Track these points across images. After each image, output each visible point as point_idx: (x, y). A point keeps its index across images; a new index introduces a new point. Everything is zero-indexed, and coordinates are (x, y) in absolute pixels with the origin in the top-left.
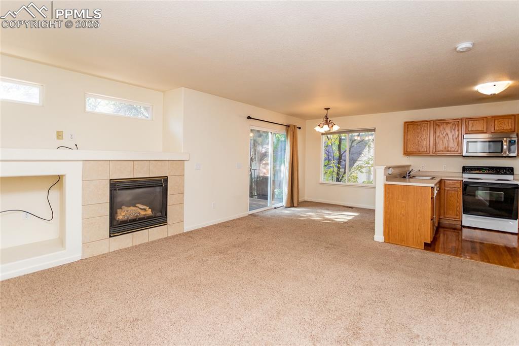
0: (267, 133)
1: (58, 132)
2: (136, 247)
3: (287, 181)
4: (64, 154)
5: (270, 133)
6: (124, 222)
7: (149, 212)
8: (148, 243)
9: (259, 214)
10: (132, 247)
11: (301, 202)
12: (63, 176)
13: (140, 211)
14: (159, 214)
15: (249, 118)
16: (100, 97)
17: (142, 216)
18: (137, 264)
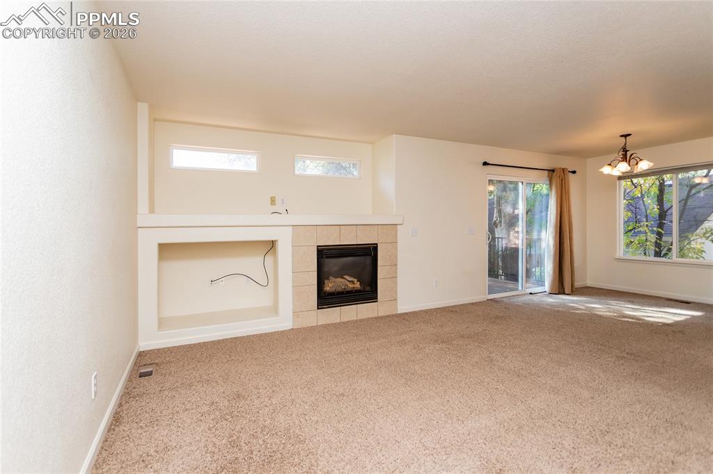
0: (516, 183)
1: (272, 198)
2: (344, 323)
3: (552, 253)
4: (276, 219)
5: (520, 184)
6: (331, 294)
7: (357, 285)
8: (356, 321)
9: (504, 299)
10: (339, 323)
11: (580, 288)
12: (276, 241)
13: (348, 283)
14: (368, 288)
15: (485, 164)
16: (308, 158)
17: (350, 289)
18: (344, 341)
